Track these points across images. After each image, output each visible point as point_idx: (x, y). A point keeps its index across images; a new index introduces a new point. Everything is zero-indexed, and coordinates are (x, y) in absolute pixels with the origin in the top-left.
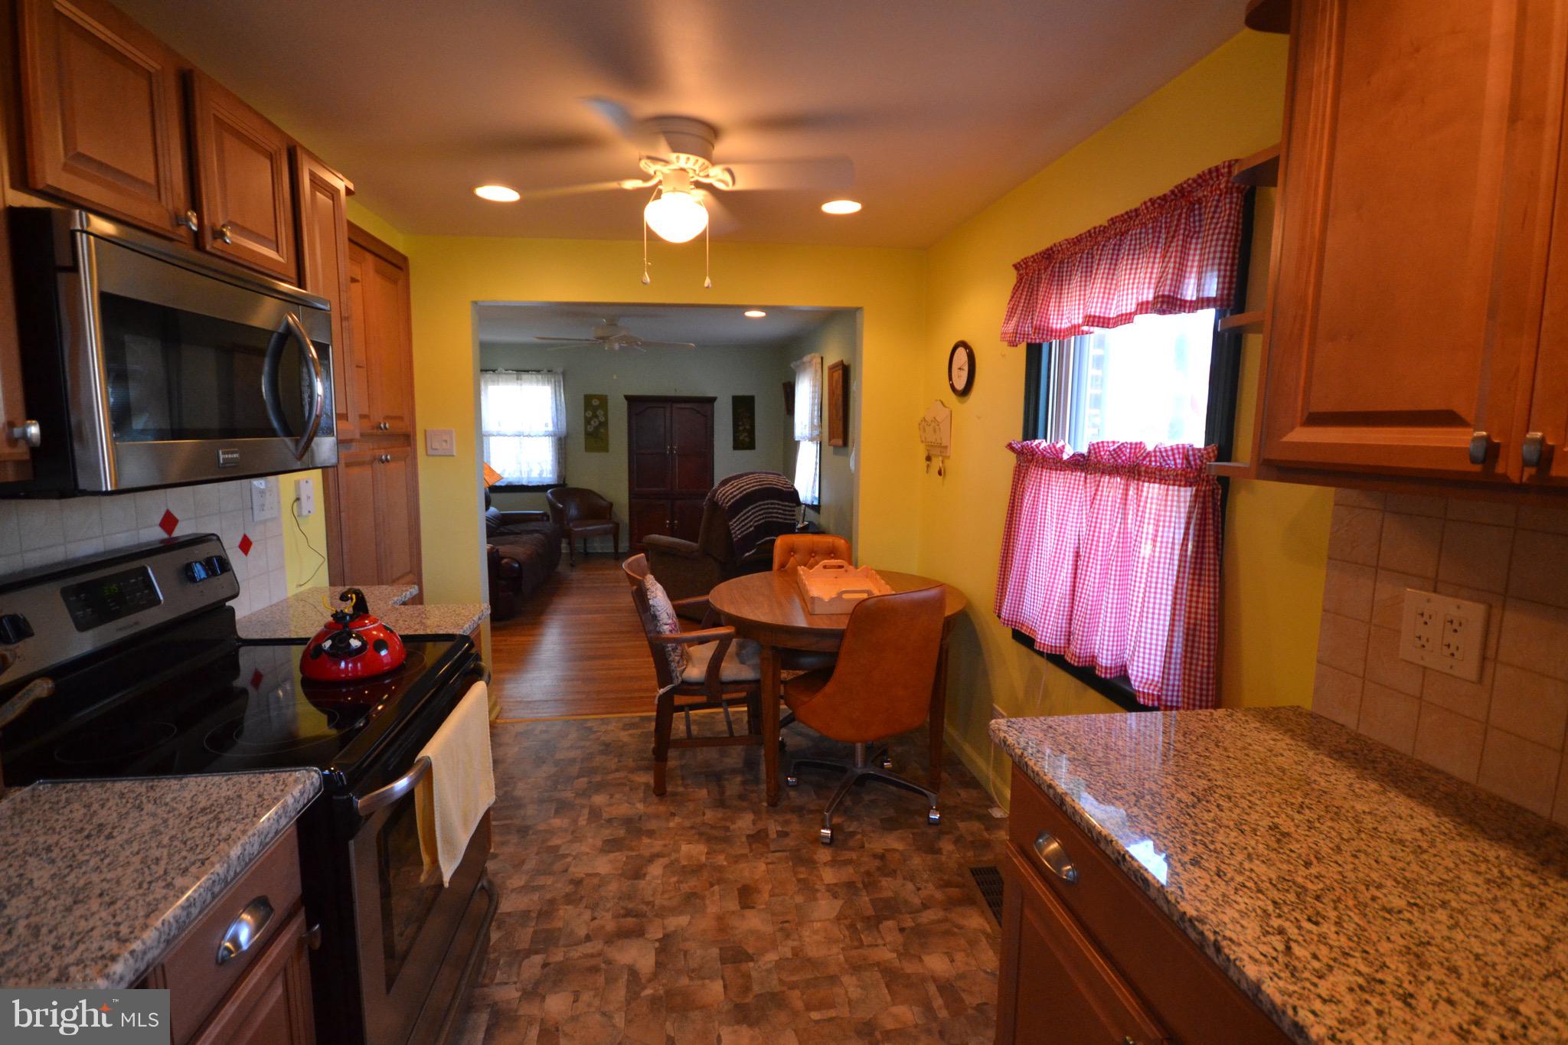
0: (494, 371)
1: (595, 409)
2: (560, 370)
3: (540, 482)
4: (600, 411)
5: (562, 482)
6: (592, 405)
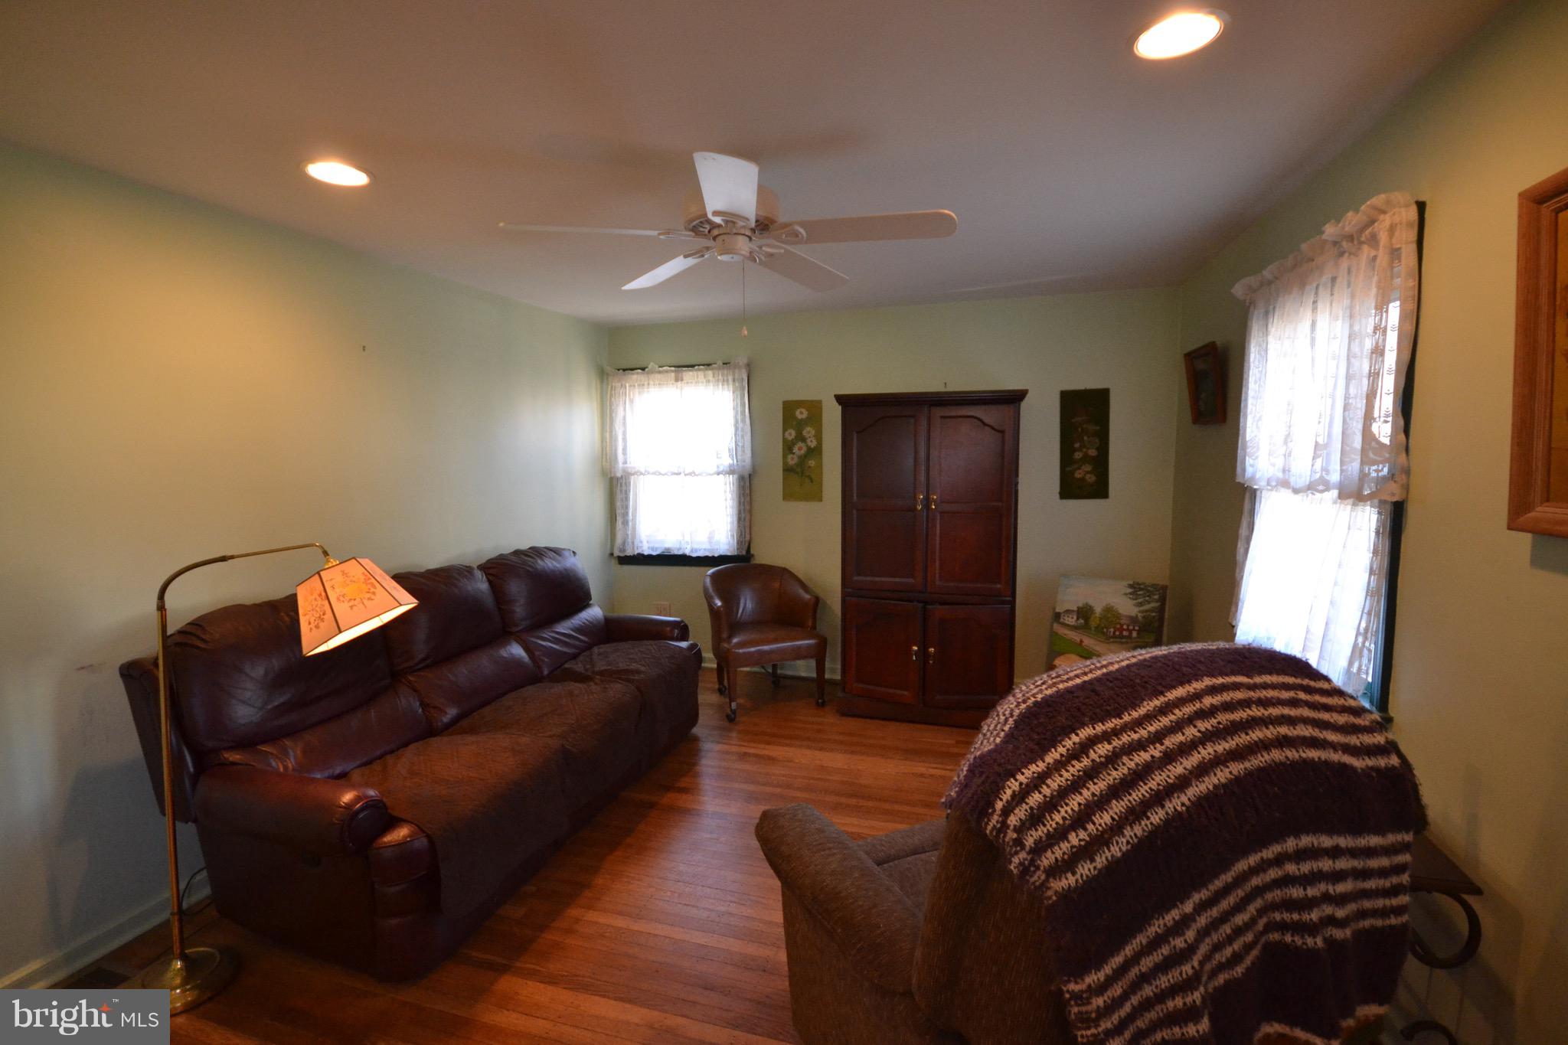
0: (643, 370)
1: (800, 426)
2: (743, 360)
3: (709, 550)
4: (809, 429)
5: (744, 553)
6: (796, 418)
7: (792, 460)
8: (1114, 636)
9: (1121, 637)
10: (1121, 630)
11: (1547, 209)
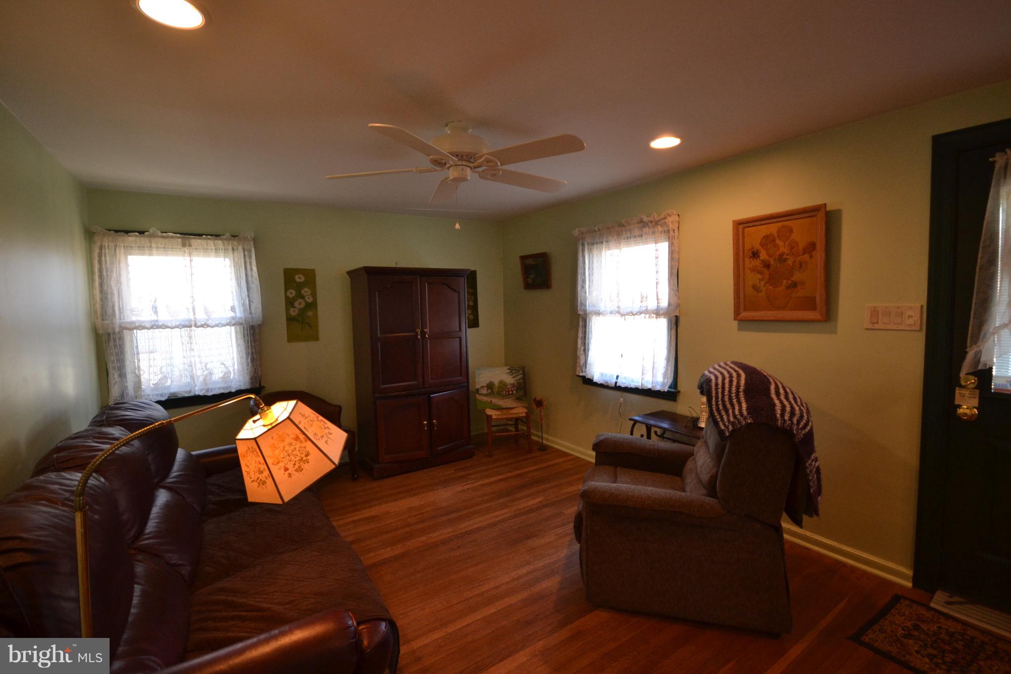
0: (141, 233)
1: (299, 287)
2: (250, 235)
3: (224, 388)
4: (306, 289)
5: (257, 385)
6: (295, 281)
7: (294, 312)
8: (506, 395)
9: (509, 394)
10: (508, 391)
11: (741, 227)
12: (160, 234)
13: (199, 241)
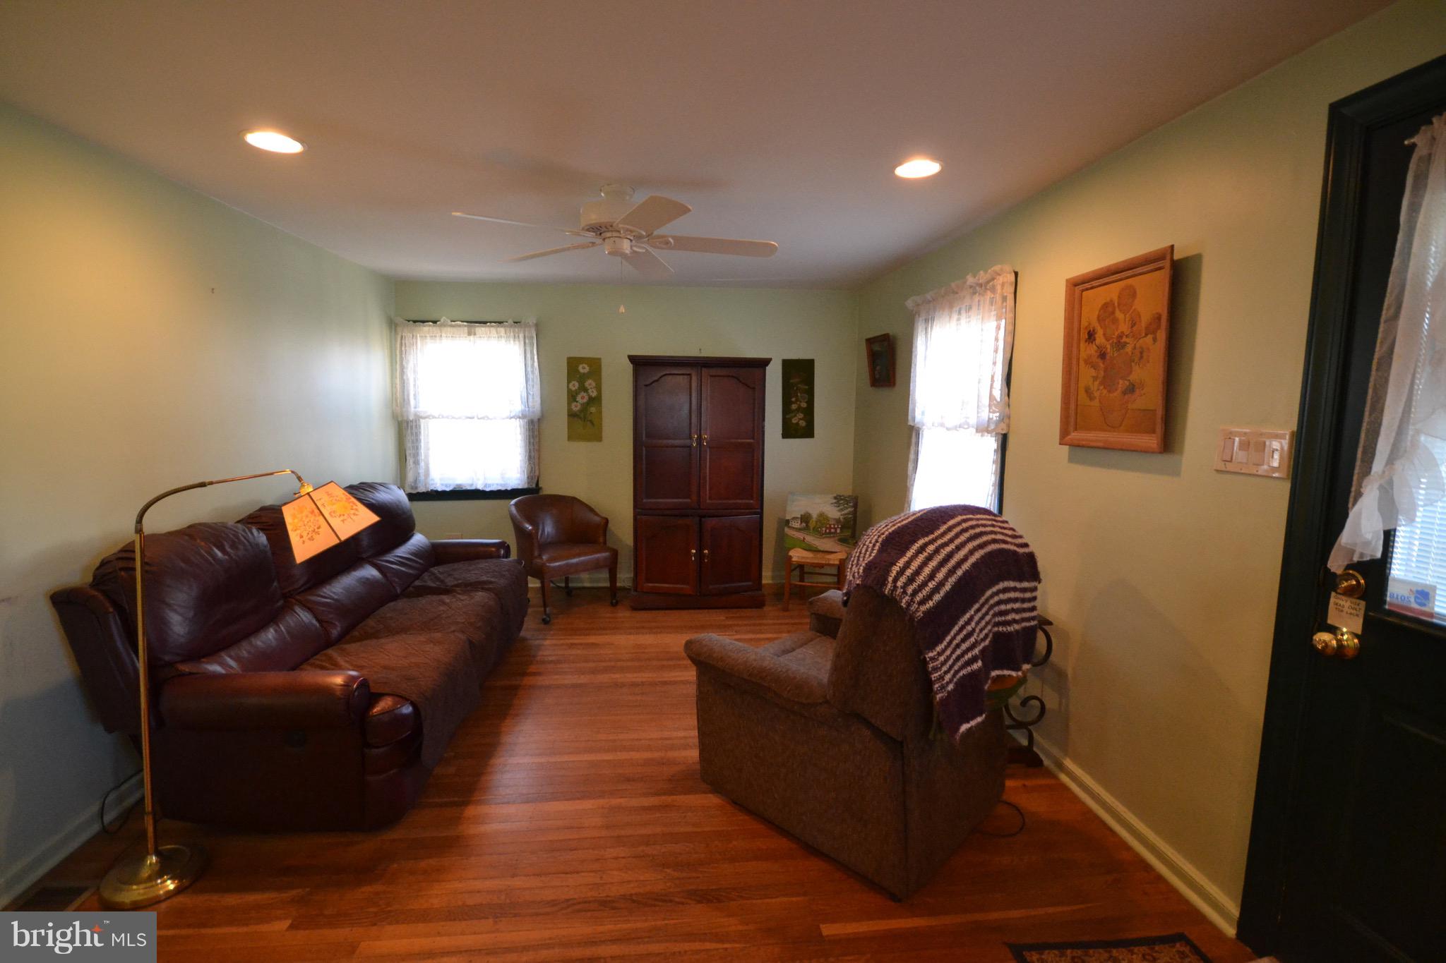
0: (435, 322)
1: (582, 379)
2: (532, 321)
3: (501, 485)
4: (590, 381)
5: (534, 486)
6: (579, 372)
7: (576, 407)
8: (826, 533)
9: (830, 533)
10: (830, 528)
11: (1078, 289)
12: (450, 323)
13: (483, 329)
